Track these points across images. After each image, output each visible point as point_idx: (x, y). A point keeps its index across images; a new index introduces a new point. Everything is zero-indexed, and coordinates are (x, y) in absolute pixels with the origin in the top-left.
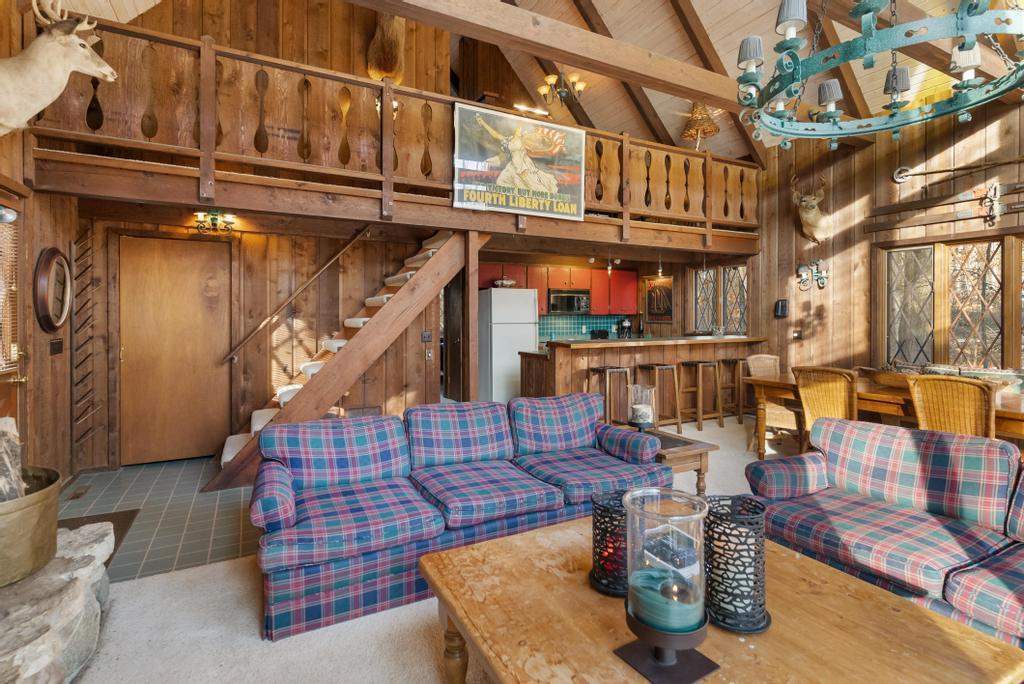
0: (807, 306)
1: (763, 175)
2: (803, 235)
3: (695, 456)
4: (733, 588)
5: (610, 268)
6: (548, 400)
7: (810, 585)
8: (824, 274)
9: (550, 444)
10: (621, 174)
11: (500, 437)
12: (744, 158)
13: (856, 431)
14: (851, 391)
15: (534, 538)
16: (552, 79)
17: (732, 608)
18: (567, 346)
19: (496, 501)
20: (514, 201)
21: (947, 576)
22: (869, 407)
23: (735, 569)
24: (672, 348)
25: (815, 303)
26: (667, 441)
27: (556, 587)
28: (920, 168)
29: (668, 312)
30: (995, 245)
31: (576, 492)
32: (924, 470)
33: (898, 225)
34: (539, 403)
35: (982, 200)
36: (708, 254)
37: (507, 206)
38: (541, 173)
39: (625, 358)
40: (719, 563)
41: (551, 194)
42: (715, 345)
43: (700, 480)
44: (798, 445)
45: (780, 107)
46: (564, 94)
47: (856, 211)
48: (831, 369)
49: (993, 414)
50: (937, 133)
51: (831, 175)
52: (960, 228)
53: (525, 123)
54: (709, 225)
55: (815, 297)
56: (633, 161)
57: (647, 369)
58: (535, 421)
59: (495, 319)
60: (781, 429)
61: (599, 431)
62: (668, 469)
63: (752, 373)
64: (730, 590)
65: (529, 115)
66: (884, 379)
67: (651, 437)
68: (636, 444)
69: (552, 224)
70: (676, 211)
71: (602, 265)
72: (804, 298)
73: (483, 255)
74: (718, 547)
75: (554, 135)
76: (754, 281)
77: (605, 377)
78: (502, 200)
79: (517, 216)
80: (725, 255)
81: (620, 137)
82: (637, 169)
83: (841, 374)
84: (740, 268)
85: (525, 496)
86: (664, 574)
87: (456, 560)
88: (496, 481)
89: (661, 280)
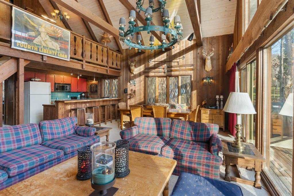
0: (132, 90)
1: (122, 56)
2: (131, 72)
3: (106, 132)
4: (121, 166)
5: (78, 77)
6: (56, 121)
7: (138, 159)
8: (135, 82)
9: (57, 136)
10: (83, 48)
11: (35, 136)
12: (117, 51)
13: (144, 119)
14: (142, 110)
15: (54, 170)
16: (57, 11)
17: (121, 171)
18: (63, 102)
19: (35, 160)
20: (41, 50)
21: (161, 149)
22: (145, 114)
23: (122, 160)
24: (98, 102)
25: (133, 90)
26: (98, 129)
27: (64, 184)
28: (153, 60)
29: (96, 91)
30: (165, 78)
31: (68, 150)
32: (156, 126)
33: (150, 72)
34: (52, 122)
35: (164, 68)
36: (108, 75)
37: (38, 51)
38: (53, 42)
39: (84, 105)
40: (118, 160)
41: (57, 50)
42: (110, 100)
43: (107, 138)
44: (130, 125)
45: (129, 38)
46: (62, 18)
47: (142, 68)
48: (137, 105)
49: (166, 113)
50: (156, 53)
51: (137, 58)
52: (160, 74)
53: (46, 23)
54: (108, 67)
55: (133, 88)
56: (87, 45)
57: (90, 108)
58: (51, 128)
59: (31, 93)
60: (126, 121)
61: (76, 128)
62: (99, 137)
63: (120, 107)
64: (120, 166)
65: (48, 21)
66: (148, 107)
67: (93, 128)
68: (89, 131)
69: (57, 60)
70: (99, 62)
71: (76, 76)
72: (131, 88)
73: (26, 69)
74: (117, 155)
75: (58, 30)
76: (119, 83)
77: (77, 111)
78: (36, 49)
79: (43, 56)
80: (112, 76)
81: (82, 37)
82: (88, 48)
83: (140, 106)
84: (116, 80)
85: (48, 156)
86: (103, 168)
87: (16, 189)
88: (35, 153)
89: (94, 82)
